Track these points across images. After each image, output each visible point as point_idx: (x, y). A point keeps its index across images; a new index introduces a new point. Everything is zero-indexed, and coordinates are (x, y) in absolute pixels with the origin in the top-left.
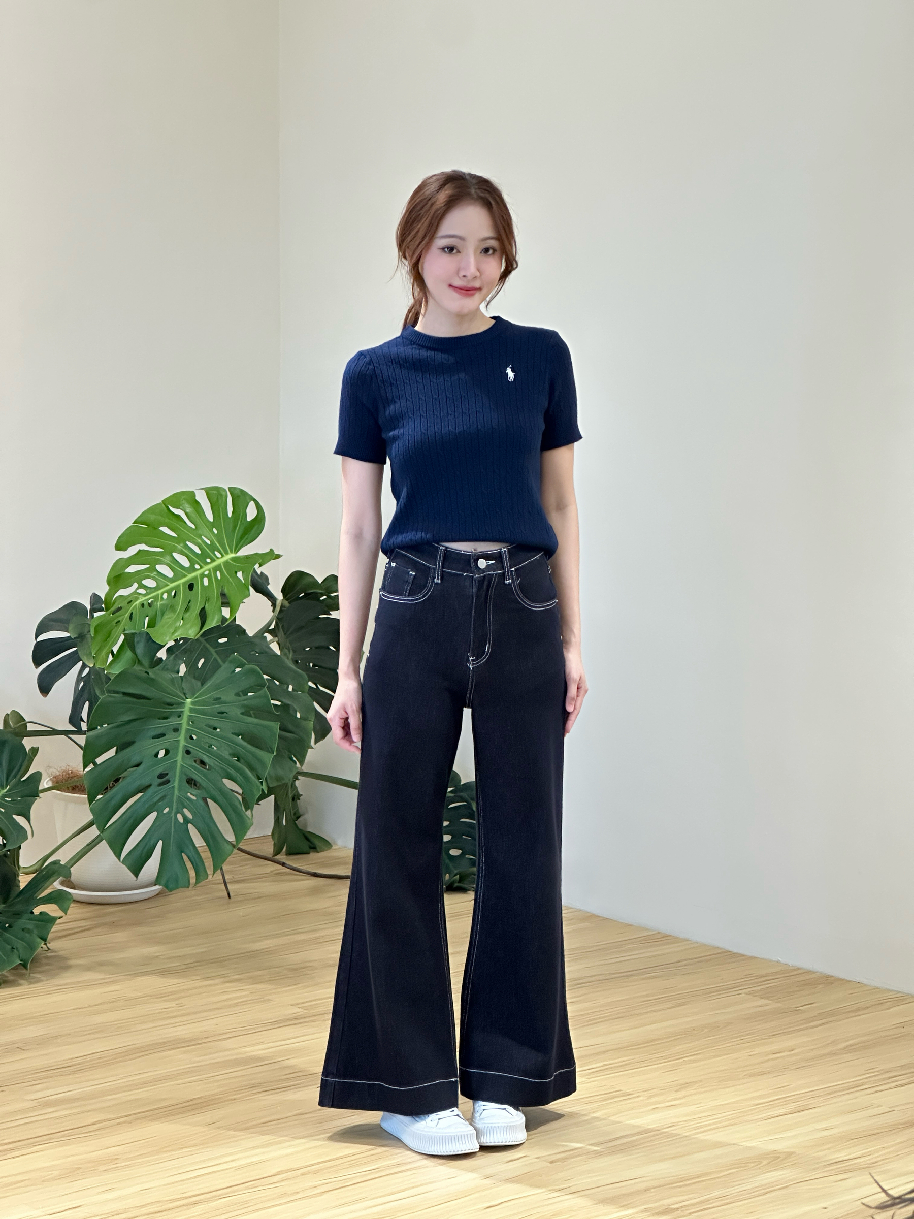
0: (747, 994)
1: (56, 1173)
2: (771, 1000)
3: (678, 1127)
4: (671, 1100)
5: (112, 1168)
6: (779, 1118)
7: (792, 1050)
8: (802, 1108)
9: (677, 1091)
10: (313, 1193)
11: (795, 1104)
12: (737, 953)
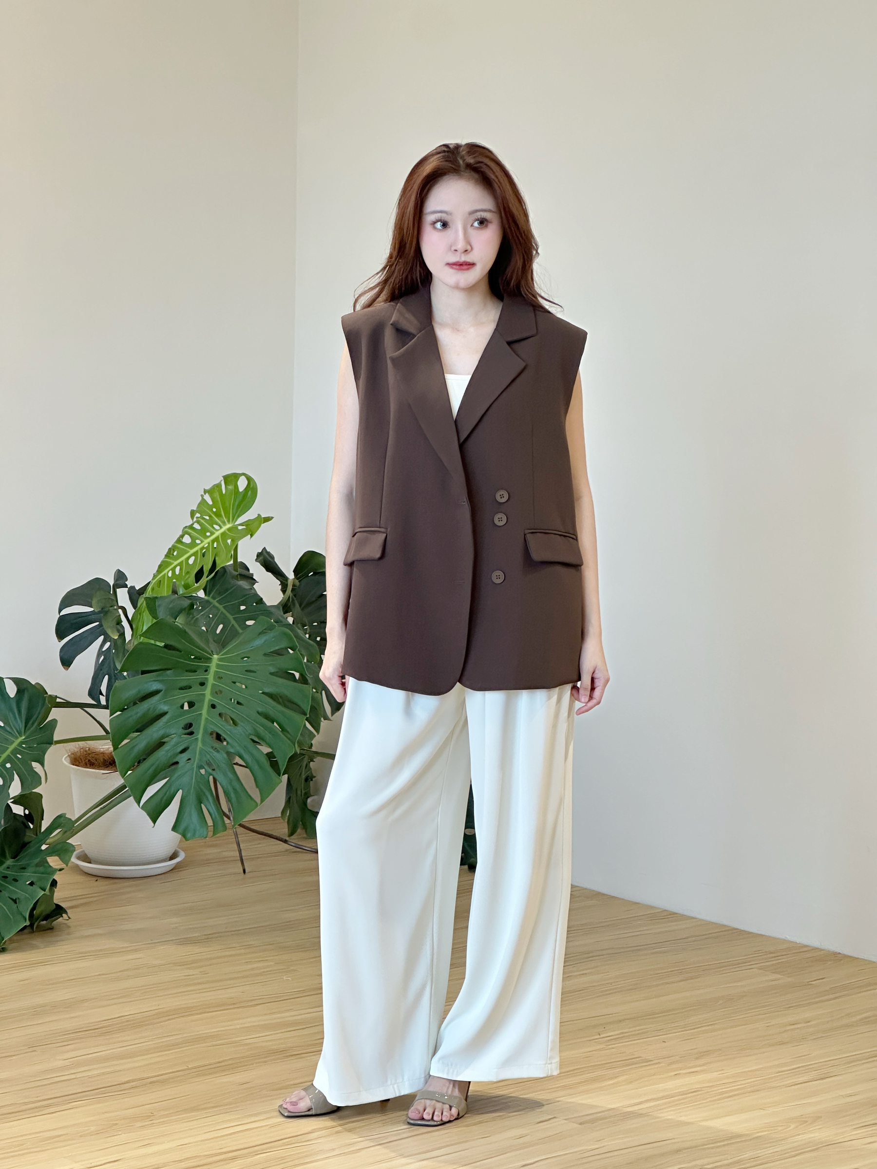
0: (760, 969)
1: (93, 1128)
2: (781, 975)
3: (703, 1092)
4: (691, 1068)
5: (148, 1125)
6: (803, 1085)
7: (809, 1022)
8: (822, 1076)
9: (697, 1058)
10: (350, 1150)
11: (816, 1072)
12: (743, 931)
